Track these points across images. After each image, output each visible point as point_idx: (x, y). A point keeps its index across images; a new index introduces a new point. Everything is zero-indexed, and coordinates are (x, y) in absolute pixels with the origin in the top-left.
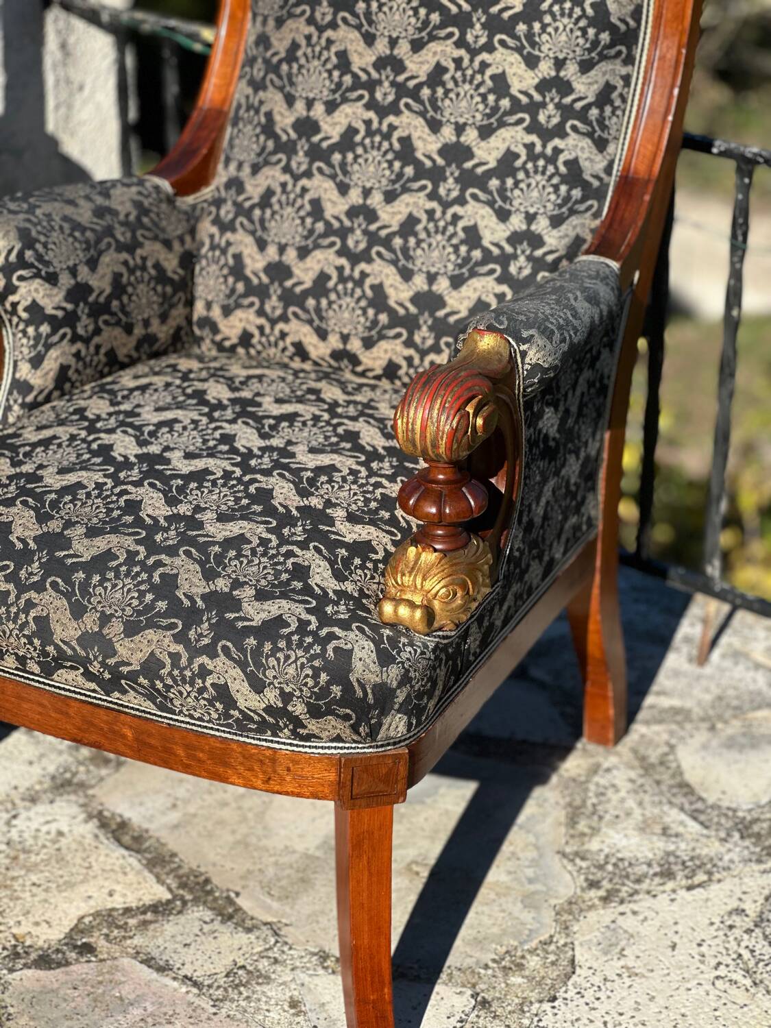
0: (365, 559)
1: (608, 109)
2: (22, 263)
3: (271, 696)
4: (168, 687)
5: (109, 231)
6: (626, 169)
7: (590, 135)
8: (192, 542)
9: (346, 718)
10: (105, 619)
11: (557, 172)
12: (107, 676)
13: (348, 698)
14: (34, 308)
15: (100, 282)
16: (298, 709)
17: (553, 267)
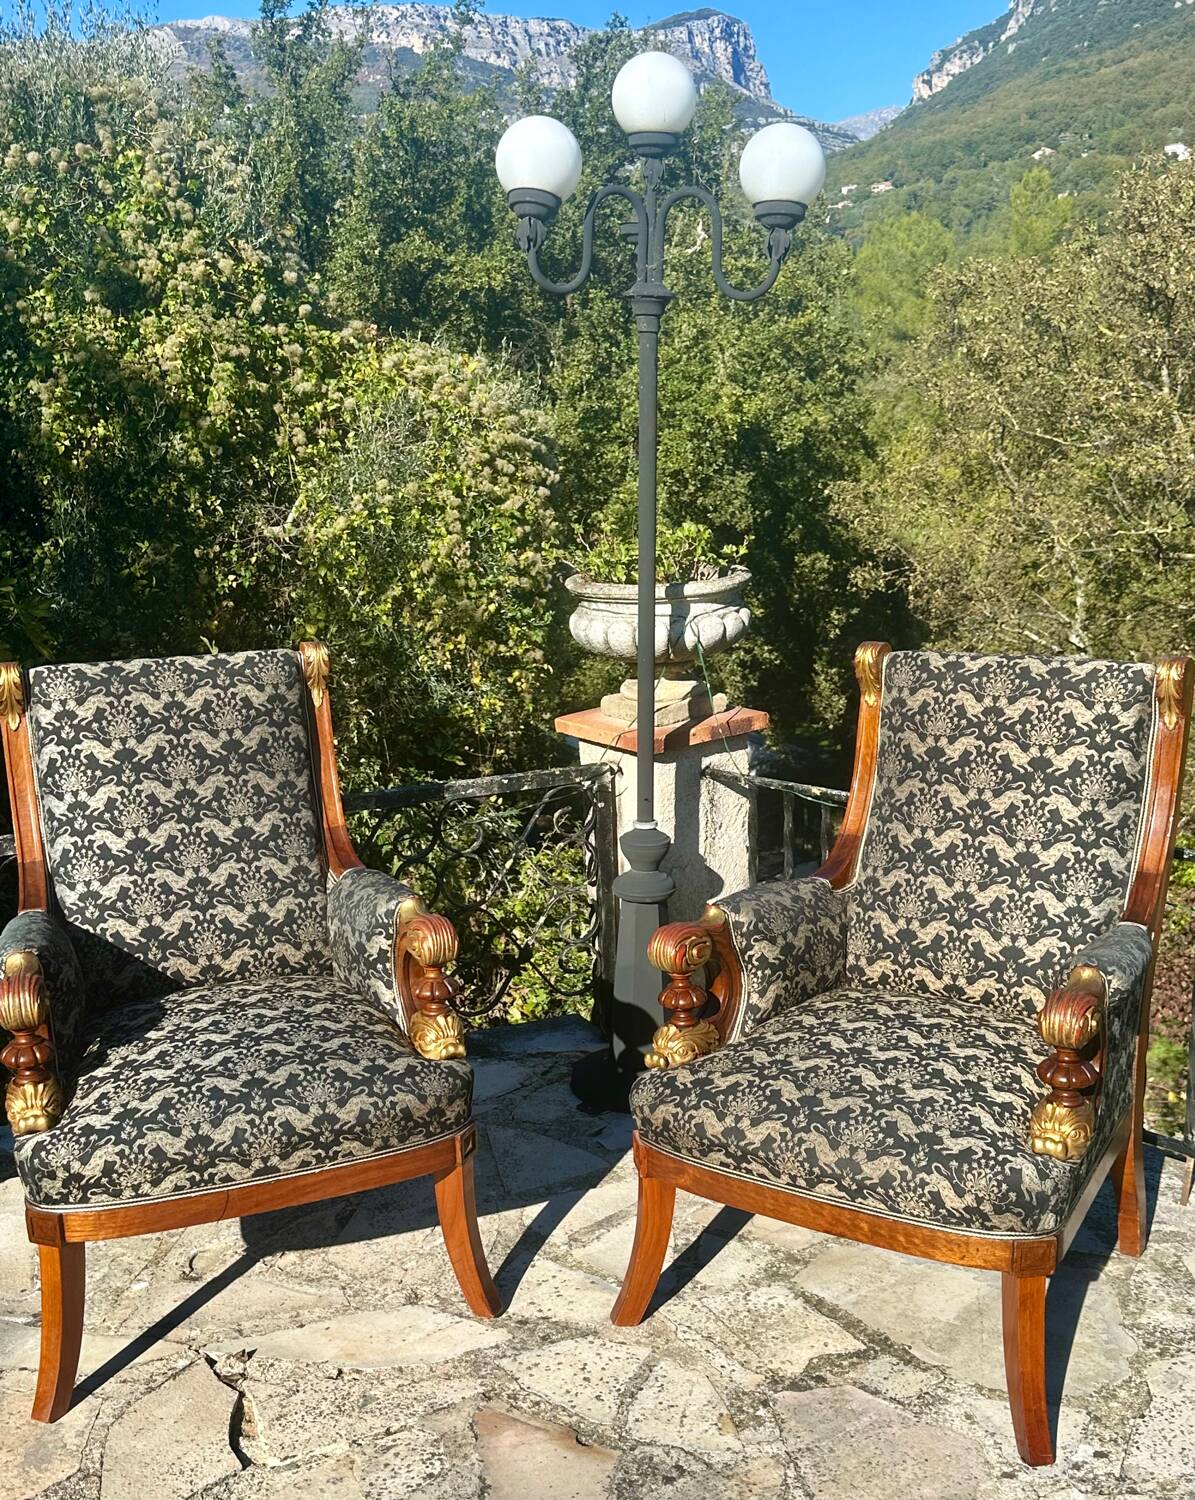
0: (1011, 1114)
1: (1126, 831)
2: (757, 931)
3: (969, 1199)
4: (897, 1194)
5: (802, 911)
6: (1141, 867)
7: (1115, 846)
8: (901, 1101)
9: (1019, 1214)
10: (853, 1150)
11: (1095, 870)
12: (854, 1187)
13: (1020, 1201)
14: (763, 959)
15: (799, 943)
16: (987, 1208)
17: (1097, 931)
